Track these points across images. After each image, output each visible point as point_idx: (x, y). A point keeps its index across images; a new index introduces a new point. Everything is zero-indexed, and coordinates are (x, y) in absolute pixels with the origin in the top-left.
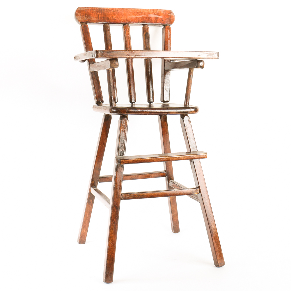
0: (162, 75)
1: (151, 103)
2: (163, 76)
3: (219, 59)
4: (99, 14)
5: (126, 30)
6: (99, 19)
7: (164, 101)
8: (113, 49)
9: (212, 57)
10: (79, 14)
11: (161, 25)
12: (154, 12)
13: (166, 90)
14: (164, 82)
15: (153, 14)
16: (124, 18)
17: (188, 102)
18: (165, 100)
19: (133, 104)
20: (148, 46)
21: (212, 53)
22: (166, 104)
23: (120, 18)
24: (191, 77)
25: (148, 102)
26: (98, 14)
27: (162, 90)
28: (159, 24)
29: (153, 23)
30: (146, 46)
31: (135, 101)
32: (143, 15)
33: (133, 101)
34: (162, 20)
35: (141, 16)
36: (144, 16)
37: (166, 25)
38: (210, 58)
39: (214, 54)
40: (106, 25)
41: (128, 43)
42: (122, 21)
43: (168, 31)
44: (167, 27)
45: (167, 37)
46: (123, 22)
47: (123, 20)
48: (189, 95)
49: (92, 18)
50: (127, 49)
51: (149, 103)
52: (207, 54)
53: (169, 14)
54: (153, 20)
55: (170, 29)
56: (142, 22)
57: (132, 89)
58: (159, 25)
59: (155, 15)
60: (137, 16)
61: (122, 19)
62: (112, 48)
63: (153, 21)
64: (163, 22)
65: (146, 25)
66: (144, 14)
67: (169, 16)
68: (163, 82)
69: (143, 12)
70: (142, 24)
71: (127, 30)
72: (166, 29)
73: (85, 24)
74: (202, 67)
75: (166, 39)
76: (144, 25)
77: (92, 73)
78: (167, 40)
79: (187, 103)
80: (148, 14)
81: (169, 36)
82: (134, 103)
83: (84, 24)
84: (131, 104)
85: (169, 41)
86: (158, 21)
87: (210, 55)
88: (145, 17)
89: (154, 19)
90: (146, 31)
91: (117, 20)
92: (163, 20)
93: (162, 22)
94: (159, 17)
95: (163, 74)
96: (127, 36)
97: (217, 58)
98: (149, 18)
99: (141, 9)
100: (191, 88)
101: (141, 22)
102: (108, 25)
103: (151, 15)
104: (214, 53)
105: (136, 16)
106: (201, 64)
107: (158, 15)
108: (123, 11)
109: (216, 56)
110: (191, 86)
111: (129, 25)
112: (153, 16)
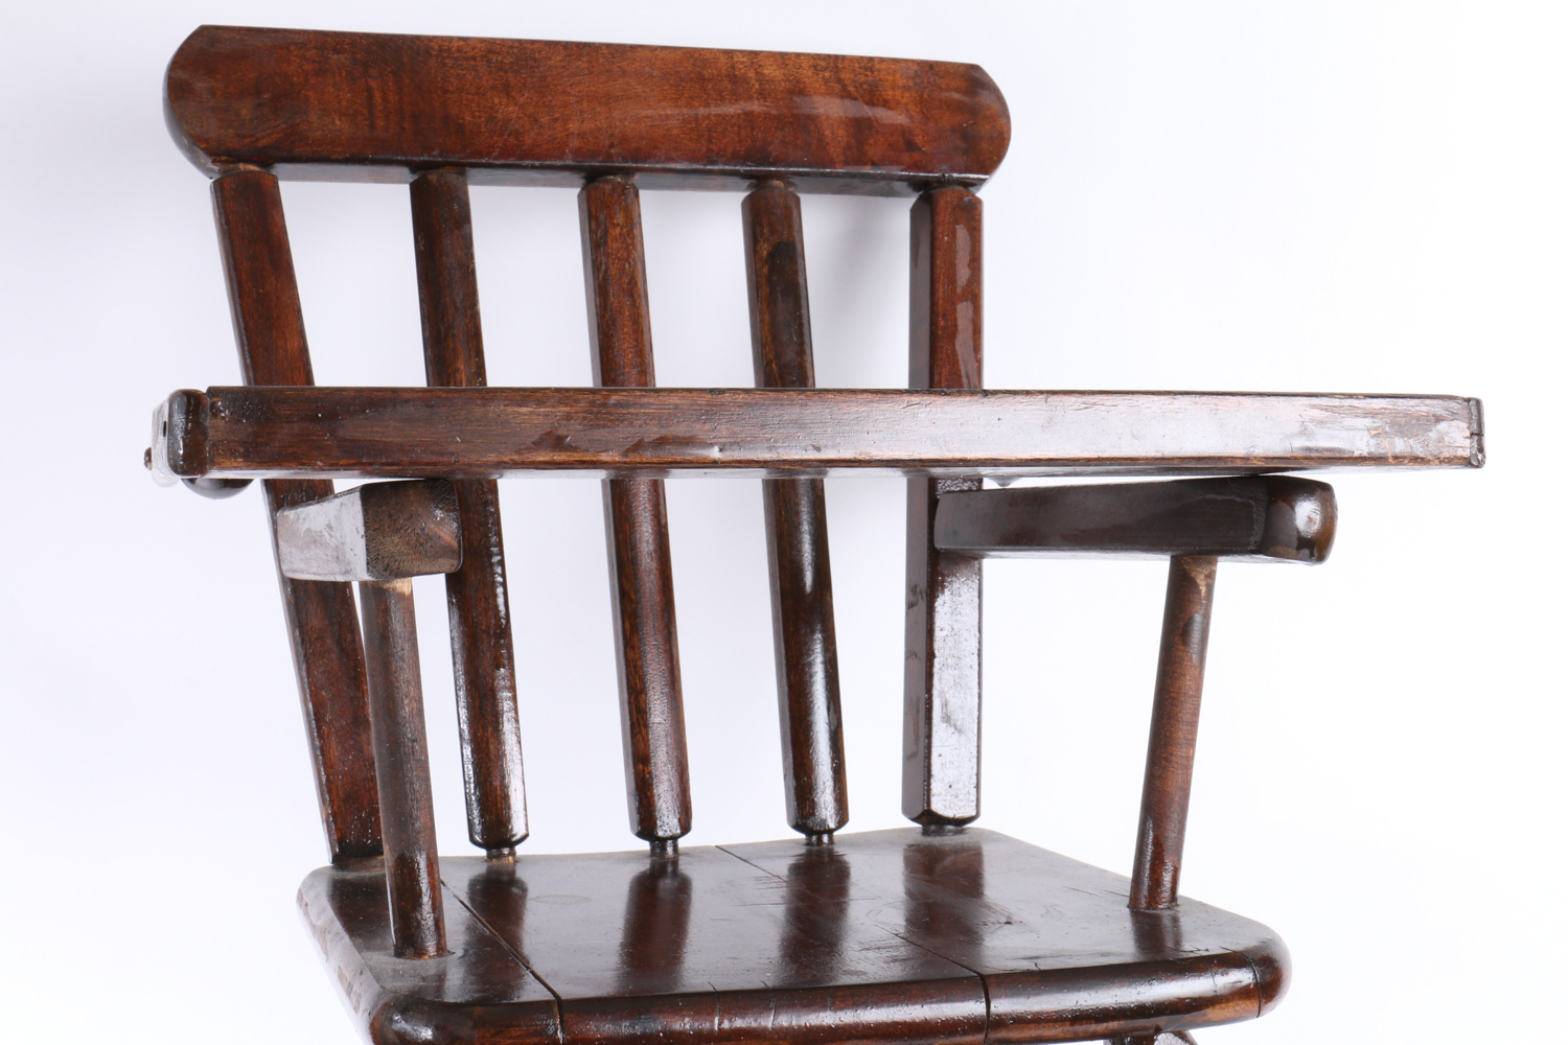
0: (912, 590)
1: (819, 834)
2: (922, 605)
3: (1479, 465)
4: (373, 84)
5: (610, 217)
6: (372, 126)
7: (930, 820)
8: (495, 379)
9: (1419, 451)
10: (201, 85)
11: (901, 179)
12: (839, 81)
13: (947, 719)
14: (931, 656)
15: (830, 93)
16: (588, 126)
17: (1167, 878)
18: (941, 805)
19: (664, 849)
20: (790, 355)
21: (1423, 408)
22: (949, 840)
23: (558, 126)
24: (1196, 636)
25: (798, 827)
26: (369, 90)
27: (916, 725)
28: (884, 177)
29: (832, 164)
30: (778, 356)
31: (686, 828)
32: (750, 98)
33: (668, 823)
34: (904, 145)
35: (731, 109)
36: (756, 107)
37: (942, 183)
38: (1398, 460)
39: (1438, 419)
40: (433, 177)
41: (624, 330)
42: (575, 143)
43: (962, 233)
44: (946, 199)
45: (952, 280)
46: (578, 152)
47: (582, 135)
48: (1175, 808)
49: (313, 117)
50: (614, 382)
51: (802, 836)
52: (1368, 422)
53: (965, 99)
54: (837, 138)
55: (971, 215)
56: (744, 160)
57: (658, 715)
58: (884, 188)
59: (848, 103)
60: (702, 111)
61: (573, 126)
62: (480, 371)
63: (834, 151)
64: (917, 156)
65: (776, 183)
66: (762, 95)
67: (958, 107)
68: (922, 653)
69: (751, 74)
70: (745, 176)
71: (620, 219)
72: (944, 216)
73: (252, 167)
74: (1315, 547)
75: (940, 294)
76: (758, 182)
77: (294, 590)
78: (954, 304)
79: (1156, 882)
80: (792, 92)
81: (963, 274)
82: (675, 838)
83: (242, 166)
84: (644, 846)
85: (963, 310)
86: (876, 149)
87: (1405, 425)
88: (767, 116)
89: (841, 132)
90: (773, 231)
91: (529, 139)
92: (919, 140)
93: (906, 157)
94: (881, 114)
95: (923, 584)
96: (613, 271)
97: (1468, 462)
98: (806, 123)
99: (729, 53)
100: (1191, 743)
101: (737, 158)
102: (451, 177)
103: (817, 99)
104: (1437, 407)
105: (688, 105)
106: (1305, 513)
107: (871, 103)
108: (583, 64)
109: (1456, 436)
110: (1194, 724)
111: (637, 178)
112: (830, 109)
